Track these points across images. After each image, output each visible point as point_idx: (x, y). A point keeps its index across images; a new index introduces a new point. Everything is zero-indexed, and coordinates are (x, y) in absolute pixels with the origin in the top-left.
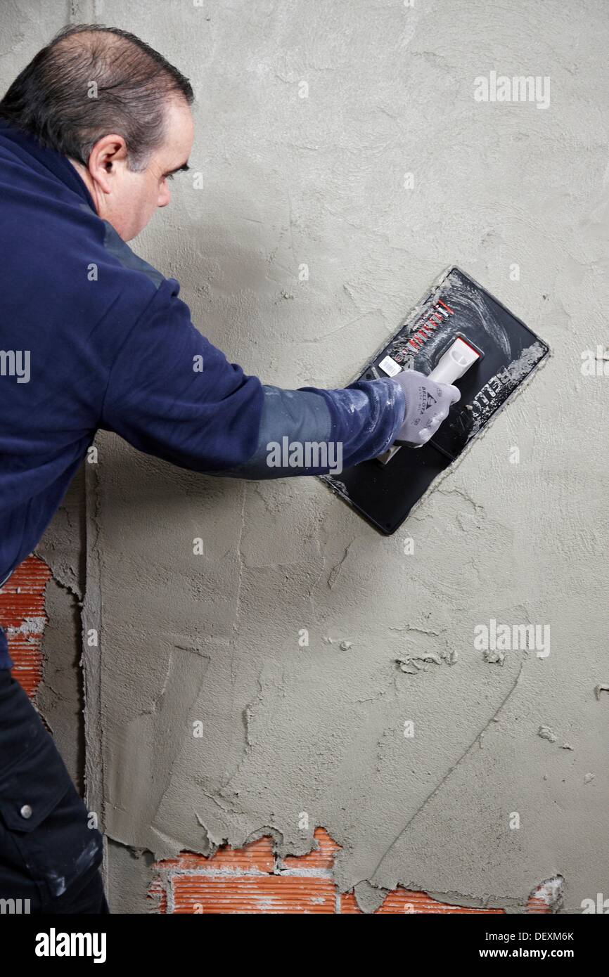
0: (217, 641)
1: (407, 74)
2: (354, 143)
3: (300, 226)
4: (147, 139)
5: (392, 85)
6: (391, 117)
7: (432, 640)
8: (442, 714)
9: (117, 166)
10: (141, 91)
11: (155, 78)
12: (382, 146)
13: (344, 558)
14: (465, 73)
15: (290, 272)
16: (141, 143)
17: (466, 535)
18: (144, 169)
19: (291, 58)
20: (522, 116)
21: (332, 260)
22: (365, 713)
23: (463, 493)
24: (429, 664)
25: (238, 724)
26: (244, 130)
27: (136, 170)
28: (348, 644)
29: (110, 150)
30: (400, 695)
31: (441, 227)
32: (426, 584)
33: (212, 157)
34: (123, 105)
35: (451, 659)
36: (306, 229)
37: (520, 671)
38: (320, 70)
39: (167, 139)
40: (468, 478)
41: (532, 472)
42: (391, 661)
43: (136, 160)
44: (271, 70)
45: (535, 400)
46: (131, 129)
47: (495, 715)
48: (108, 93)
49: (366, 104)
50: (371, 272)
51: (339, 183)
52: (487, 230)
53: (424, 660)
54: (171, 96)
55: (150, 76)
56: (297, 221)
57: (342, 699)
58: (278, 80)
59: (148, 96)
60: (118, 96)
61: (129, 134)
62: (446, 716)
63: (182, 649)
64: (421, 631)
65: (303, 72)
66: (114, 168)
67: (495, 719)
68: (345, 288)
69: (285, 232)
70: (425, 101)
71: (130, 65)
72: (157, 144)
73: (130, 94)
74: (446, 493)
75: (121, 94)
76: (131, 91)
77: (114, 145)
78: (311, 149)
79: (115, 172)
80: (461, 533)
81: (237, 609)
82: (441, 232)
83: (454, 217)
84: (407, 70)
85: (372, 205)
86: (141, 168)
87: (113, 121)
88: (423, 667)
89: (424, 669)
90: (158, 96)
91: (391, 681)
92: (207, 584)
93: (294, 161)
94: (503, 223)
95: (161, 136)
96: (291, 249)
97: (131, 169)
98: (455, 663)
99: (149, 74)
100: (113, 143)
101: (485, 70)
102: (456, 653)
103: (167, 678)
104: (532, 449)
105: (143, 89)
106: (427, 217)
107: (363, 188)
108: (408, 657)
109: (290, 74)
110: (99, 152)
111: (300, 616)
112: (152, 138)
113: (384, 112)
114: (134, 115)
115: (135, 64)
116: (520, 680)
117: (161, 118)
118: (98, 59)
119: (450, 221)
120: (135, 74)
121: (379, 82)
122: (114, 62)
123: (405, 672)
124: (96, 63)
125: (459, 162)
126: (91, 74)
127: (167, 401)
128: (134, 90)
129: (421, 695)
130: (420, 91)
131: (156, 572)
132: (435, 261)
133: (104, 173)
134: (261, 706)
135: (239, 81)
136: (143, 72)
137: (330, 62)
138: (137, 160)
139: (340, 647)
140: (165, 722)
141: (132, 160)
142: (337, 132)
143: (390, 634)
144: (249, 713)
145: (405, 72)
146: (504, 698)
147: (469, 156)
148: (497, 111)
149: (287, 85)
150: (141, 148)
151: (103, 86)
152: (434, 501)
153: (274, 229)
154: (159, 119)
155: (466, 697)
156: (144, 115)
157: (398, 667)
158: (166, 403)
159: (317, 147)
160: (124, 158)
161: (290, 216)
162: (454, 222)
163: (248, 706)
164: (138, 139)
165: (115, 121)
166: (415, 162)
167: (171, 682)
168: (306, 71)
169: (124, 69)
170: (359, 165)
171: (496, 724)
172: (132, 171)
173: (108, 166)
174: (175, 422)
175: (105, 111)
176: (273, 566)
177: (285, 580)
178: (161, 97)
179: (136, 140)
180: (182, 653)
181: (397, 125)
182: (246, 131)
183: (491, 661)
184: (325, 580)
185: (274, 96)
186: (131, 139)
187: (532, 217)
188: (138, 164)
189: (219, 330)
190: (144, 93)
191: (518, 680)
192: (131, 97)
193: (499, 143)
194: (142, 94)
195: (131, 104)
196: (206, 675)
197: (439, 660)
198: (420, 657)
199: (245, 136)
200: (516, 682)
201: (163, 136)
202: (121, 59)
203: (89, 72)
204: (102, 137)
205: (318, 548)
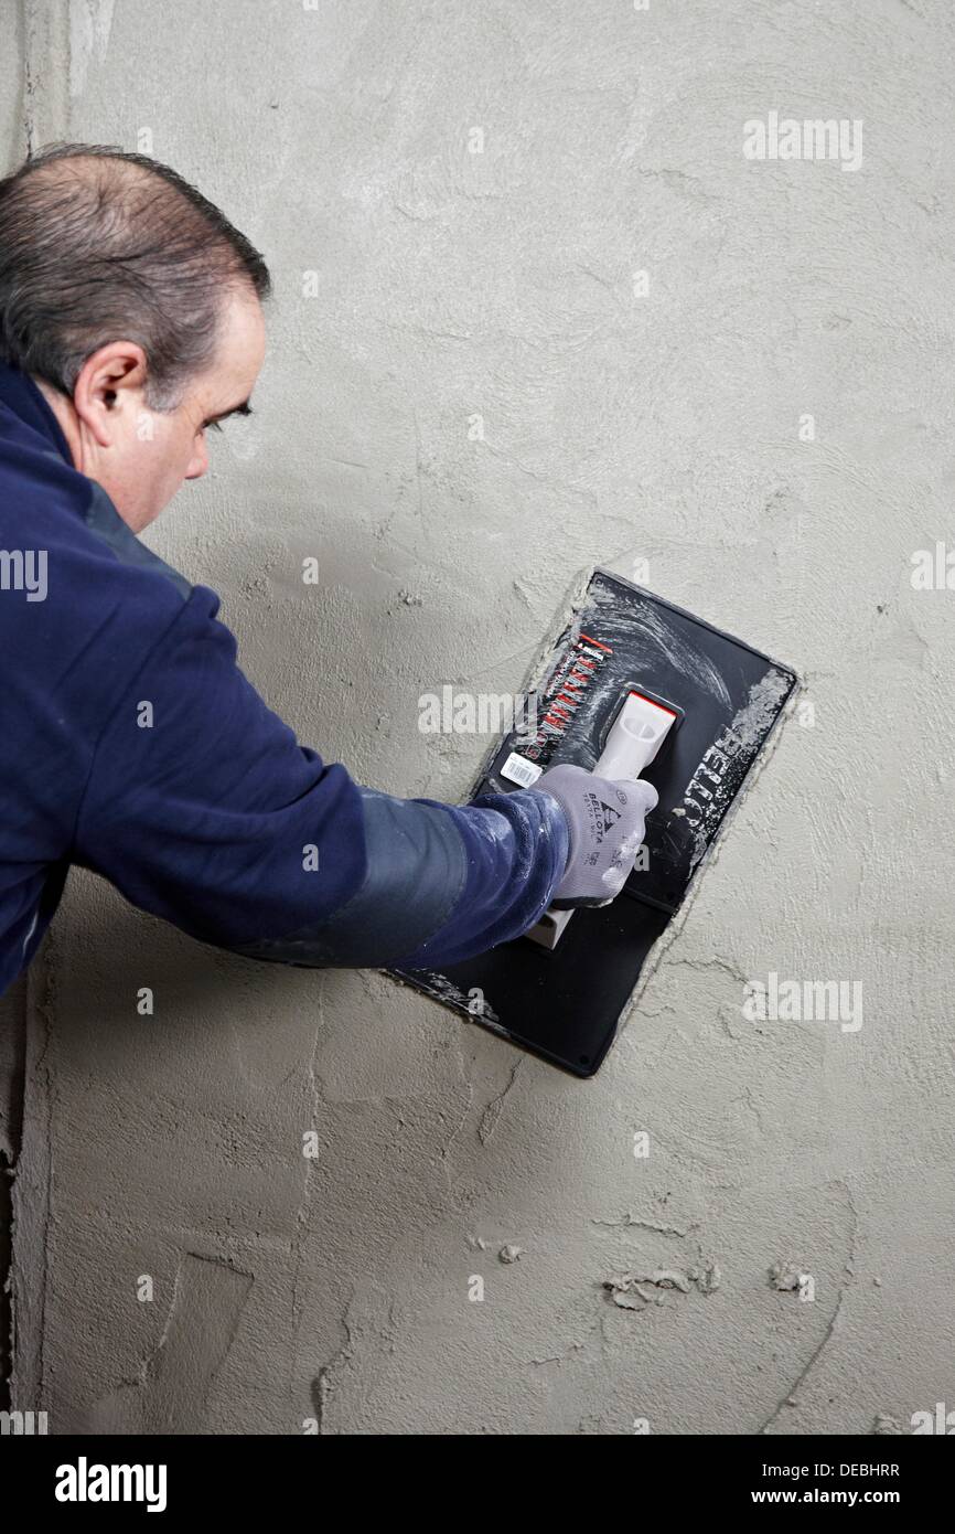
0: (268, 1243)
1: (632, 208)
2: (536, 327)
3: (435, 475)
4: (185, 355)
5: (604, 227)
6: (603, 282)
7: (672, 1244)
8: (690, 1389)
9: (124, 397)
10: (183, 269)
11: (208, 248)
12: (585, 334)
13: (509, 1086)
14: (736, 208)
15: (417, 557)
16: (173, 362)
17: (736, 1046)
18: (174, 408)
19: (422, 176)
20: (839, 285)
21: (493, 537)
22: (545, 1385)
23: (731, 966)
24: (665, 1293)
25: (304, 1405)
26: (337, 302)
27: (160, 410)
28: (514, 1251)
29: (115, 368)
30: (612, 1352)
31: (692, 479)
32: (661, 1137)
33: (278, 348)
34: (148, 291)
35: (709, 1282)
36: (446, 480)
37: (838, 1308)
38: (475, 198)
39: (218, 356)
40: (740, 938)
41: (858, 930)
42: (595, 1286)
43: (162, 391)
44: (385, 196)
45: (862, 795)
46: (158, 333)
47: (791, 1393)
48: (122, 268)
49: (558, 258)
50: (563, 559)
51: (508, 399)
52: (775, 486)
53: (658, 1284)
54: (233, 283)
55: (199, 245)
56: (429, 465)
57: (502, 1358)
58: (400, 214)
59: (193, 279)
60: (140, 275)
61: (154, 343)
62: (697, 1394)
63: (202, 1259)
64: (652, 1227)
65: (445, 201)
66: (118, 402)
67: (792, 1400)
68: (516, 587)
69: (408, 486)
70: (665, 255)
71: (167, 222)
72: (203, 363)
73: (160, 273)
74: (699, 966)
75: (147, 272)
76: (164, 268)
77: (124, 362)
78: (456, 338)
79: (121, 410)
80: (726, 1042)
81: (306, 1181)
82: (693, 490)
83: (717, 463)
84: (632, 202)
85: (567, 438)
86: (170, 404)
87: (126, 319)
88: (655, 1297)
89: (656, 1301)
90: (211, 280)
91: (593, 1324)
92: (250, 1135)
93: (427, 359)
94: (804, 474)
95: (209, 352)
96: (419, 516)
97: (149, 405)
98: (714, 1290)
99: (197, 241)
100: (123, 357)
101: (773, 203)
102: (716, 1269)
103: (171, 1315)
104: (859, 886)
105: (186, 265)
106: (666, 461)
107: (551, 408)
108: (627, 1278)
109: (421, 204)
110: (95, 371)
111: (424, 1196)
112: (193, 354)
113: (589, 273)
114: (166, 310)
115: (176, 220)
116: (838, 1325)
117: (214, 320)
118: (108, 207)
119: (708, 469)
120: (173, 238)
121: (582, 221)
122: (137, 214)
123: (622, 1307)
124: (104, 212)
125: (726, 364)
126: (94, 231)
127: (196, 808)
128: (171, 267)
129: (651, 1351)
130: (655, 239)
131: (155, 1109)
132: (680, 541)
133: (100, 410)
134: (349, 1371)
135: (328, 215)
136: (188, 235)
137: (492, 184)
138: (164, 391)
139: (500, 1256)
140: (164, 1402)
141: (155, 389)
142: (504, 307)
143: (593, 1232)
144: (324, 1383)
145: (628, 203)
146: (807, 1360)
147: (743, 354)
148: (795, 276)
149: (416, 223)
150: (172, 370)
151: (114, 255)
152: (677, 981)
153: (388, 480)
154: (208, 322)
155: (737, 1357)
156: (184, 311)
157: (608, 1298)
158: (193, 812)
159: (467, 335)
160: (140, 385)
161: (418, 455)
162: (715, 472)
163: (323, 1371)
164: (169, 353)
165: (131, 318)
166: (646, 363)
167: (178, 1322)
168: (449, 201)
169: (154, 228)
170: (543, 368)
171: (794, 1410)
172: (153, 409)
173: (109, 397)
174: (211, 844)
175: (114, 298)
176: (376, 1100)
177: (398, 1126)
178: (217, 282)
179: (166, 355)
180: (201, 1266)
181: (613, 298)
182: (341, 303)
183: (783, 1286)
184: (473, 1128)
185: (391, 243)
186: (155, 352)
187: (857, 465)
188: (164, 399)
189: (284, 661)
190: (188, 274)
191: (834, 1325)
192: (163, 278)
193: (799, 333)
194: (183, 276)
195: (163, 291)
196: (245, 1309)
197: (685, 1285)
198: (650, 1277)
199: (338, 314)
200: (831, 1329)
201: (215, 352)
202: (150, 209)
203: (91, 227)
204: (104, 345)
205: (461, 1065)
